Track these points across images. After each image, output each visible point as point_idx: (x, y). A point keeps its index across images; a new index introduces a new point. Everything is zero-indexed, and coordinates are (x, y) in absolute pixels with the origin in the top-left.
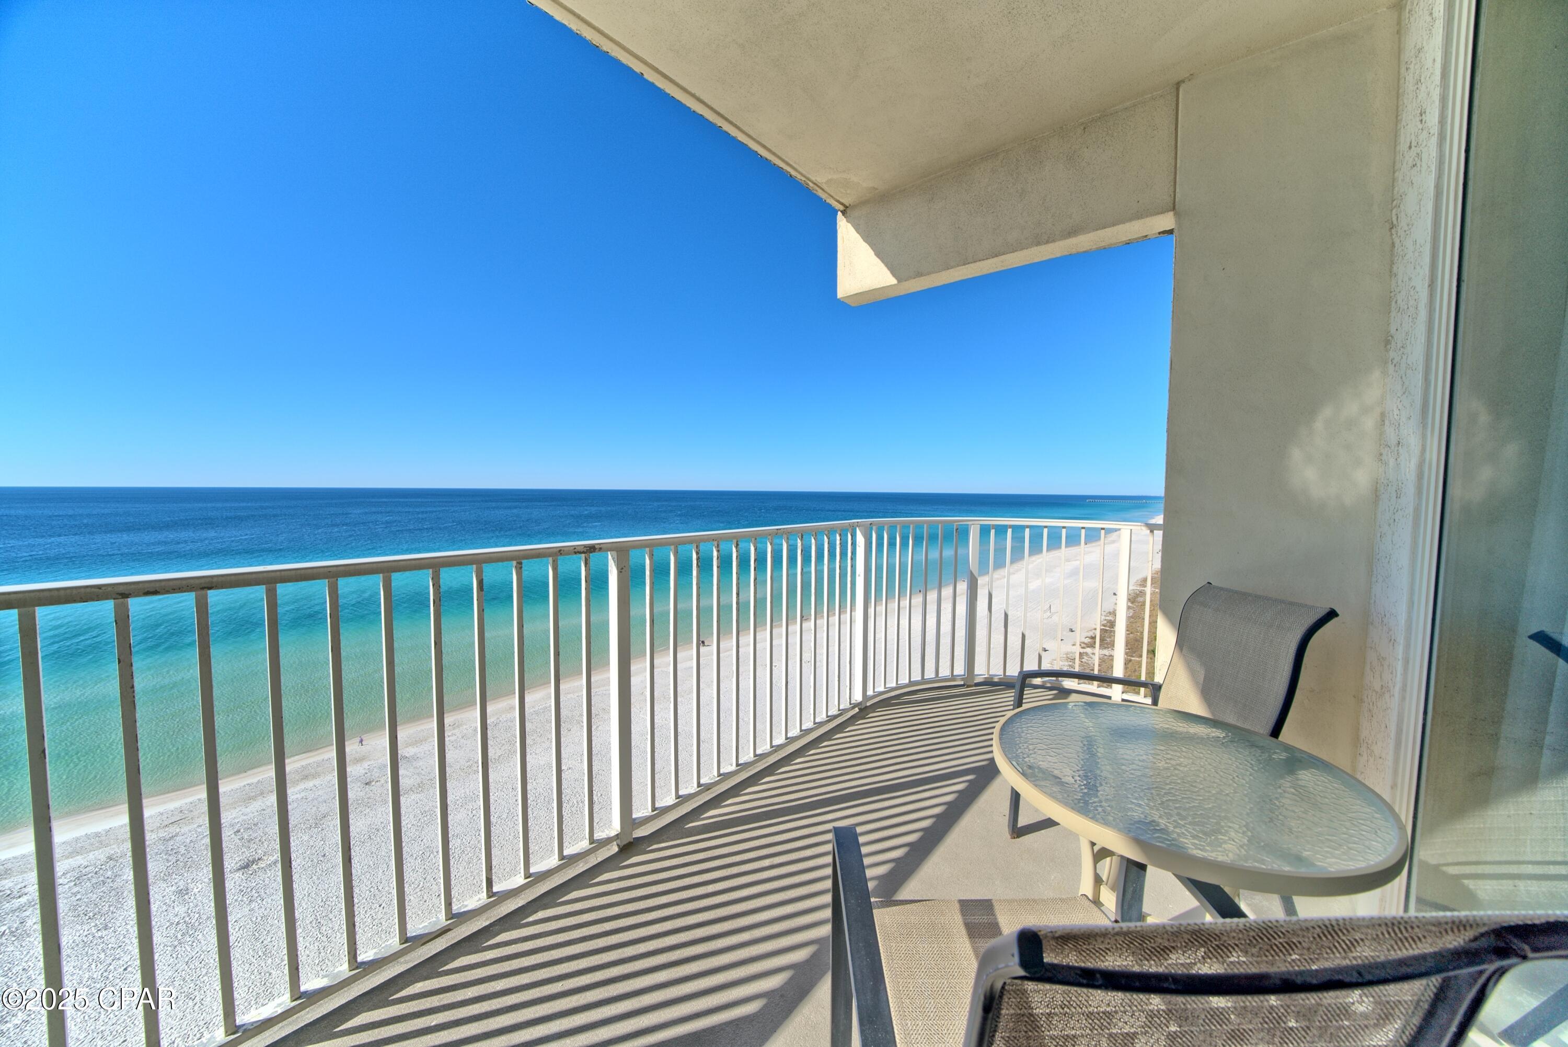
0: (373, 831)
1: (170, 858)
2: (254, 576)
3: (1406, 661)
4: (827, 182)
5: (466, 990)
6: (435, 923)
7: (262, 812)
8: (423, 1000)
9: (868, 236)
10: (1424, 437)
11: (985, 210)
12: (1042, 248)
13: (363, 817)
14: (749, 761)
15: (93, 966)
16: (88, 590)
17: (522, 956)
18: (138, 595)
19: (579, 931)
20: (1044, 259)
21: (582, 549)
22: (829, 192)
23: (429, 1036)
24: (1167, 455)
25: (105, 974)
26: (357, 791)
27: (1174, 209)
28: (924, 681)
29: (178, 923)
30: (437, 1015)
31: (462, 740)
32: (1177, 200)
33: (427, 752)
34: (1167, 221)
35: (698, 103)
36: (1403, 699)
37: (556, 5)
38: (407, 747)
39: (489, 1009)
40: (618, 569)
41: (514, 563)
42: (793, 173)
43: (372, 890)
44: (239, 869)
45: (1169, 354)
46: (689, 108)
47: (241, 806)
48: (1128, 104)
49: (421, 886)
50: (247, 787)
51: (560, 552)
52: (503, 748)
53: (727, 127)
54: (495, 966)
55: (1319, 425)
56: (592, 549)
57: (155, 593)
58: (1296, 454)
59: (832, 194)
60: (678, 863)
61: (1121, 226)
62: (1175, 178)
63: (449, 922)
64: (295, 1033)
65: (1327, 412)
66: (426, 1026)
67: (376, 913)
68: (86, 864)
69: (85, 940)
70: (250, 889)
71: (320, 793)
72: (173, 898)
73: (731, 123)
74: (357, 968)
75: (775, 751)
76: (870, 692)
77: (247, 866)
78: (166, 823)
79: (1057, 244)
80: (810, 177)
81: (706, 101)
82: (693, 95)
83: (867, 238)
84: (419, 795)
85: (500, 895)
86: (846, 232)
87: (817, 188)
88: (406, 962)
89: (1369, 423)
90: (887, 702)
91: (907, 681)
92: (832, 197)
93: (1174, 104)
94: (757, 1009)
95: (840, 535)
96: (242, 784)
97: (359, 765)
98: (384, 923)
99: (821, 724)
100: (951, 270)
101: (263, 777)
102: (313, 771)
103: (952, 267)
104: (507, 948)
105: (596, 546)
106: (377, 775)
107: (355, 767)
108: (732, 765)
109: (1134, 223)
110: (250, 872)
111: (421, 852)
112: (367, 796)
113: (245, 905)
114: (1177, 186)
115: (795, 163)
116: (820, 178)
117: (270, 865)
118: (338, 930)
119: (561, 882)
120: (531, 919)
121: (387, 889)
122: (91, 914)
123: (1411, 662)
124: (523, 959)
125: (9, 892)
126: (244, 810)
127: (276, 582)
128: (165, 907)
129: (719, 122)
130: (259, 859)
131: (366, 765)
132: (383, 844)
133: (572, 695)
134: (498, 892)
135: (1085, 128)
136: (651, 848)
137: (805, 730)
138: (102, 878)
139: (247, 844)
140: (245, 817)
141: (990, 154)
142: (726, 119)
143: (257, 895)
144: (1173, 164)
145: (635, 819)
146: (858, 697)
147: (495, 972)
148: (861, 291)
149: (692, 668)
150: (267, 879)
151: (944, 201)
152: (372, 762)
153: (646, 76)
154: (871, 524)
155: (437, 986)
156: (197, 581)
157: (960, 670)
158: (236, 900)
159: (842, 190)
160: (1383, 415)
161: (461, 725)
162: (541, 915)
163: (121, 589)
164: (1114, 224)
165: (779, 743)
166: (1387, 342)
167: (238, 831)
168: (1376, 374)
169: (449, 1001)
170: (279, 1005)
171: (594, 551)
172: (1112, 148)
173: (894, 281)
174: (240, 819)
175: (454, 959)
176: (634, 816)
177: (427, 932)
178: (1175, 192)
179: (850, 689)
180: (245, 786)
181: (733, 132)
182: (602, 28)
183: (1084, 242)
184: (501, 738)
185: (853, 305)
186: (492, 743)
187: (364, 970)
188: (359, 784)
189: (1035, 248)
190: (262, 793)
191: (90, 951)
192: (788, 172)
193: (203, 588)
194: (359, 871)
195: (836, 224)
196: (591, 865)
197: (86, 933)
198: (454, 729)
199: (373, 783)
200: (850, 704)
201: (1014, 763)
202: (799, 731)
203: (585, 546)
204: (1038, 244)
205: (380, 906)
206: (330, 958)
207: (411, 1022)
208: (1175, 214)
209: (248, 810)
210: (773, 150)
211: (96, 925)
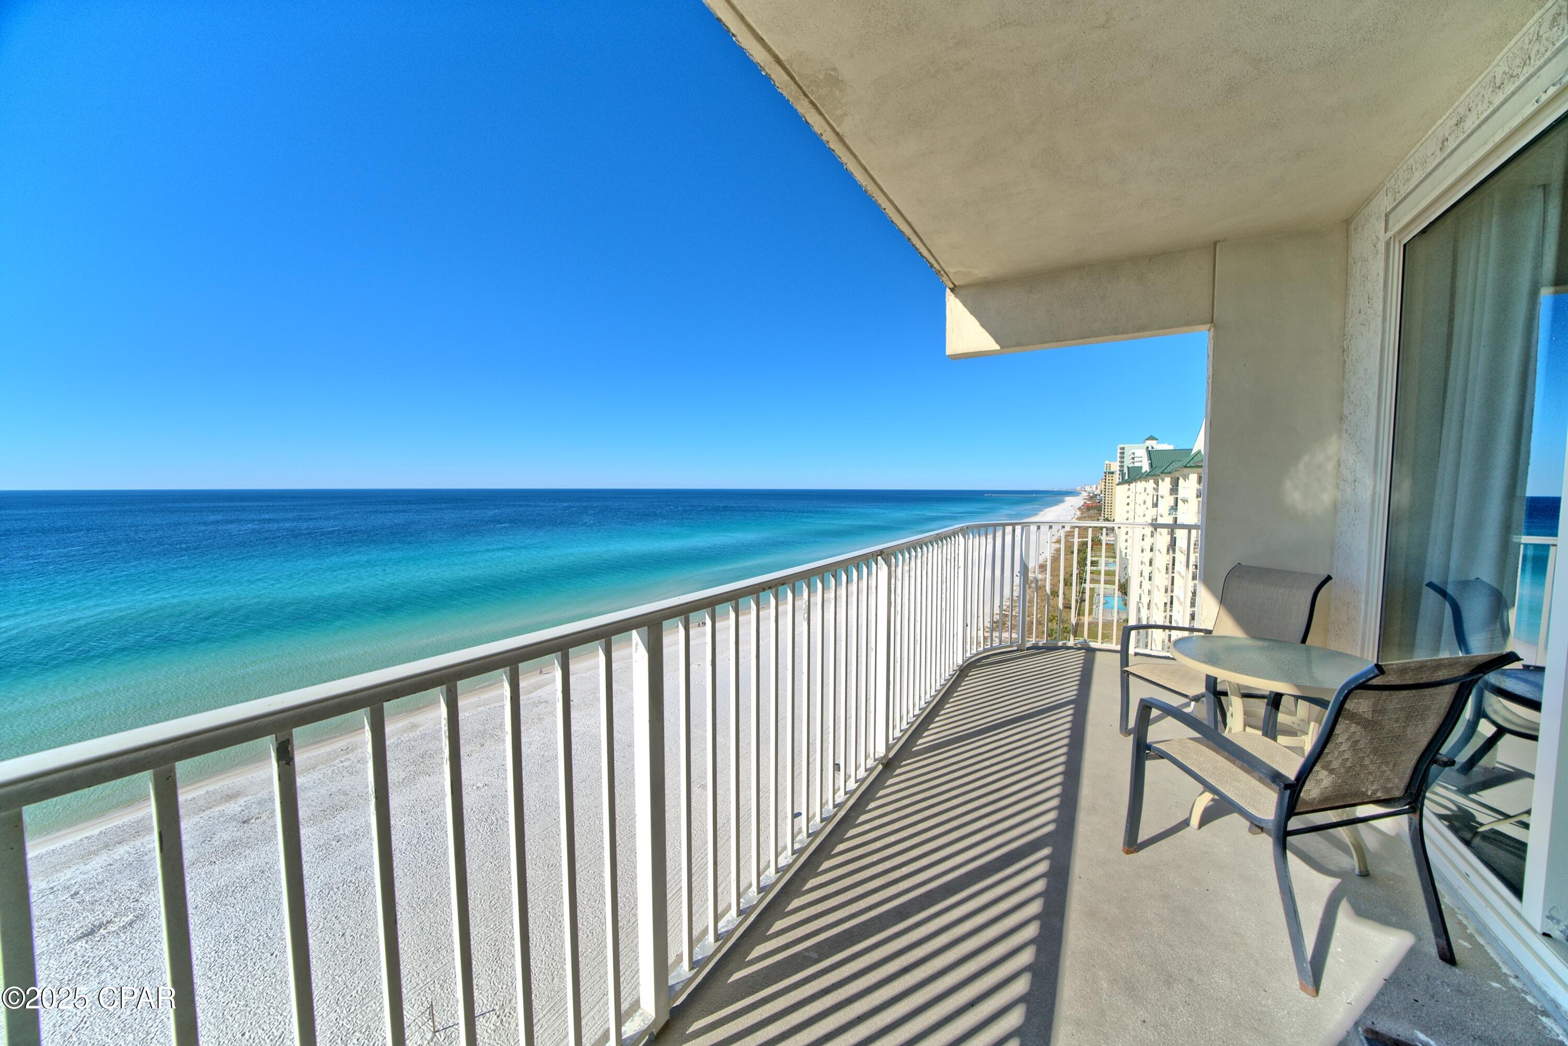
3: (1367, 602)
10: (1375, 480)
11: (1074, 304)
26: (233, 831)
27: (1212, 322)
31: (358, 765)
32: (1215, 317)
33: (317, 781)
36: (1365, 623)
43: (261, 938)
44: (81, 938)
47: (78, 863)
49: (320, 927)
50: (85, 841)
52: (407, 770)
54: (877, 831)
55: (1301, 466)
58: (1288, 484)
61: (1176, 329)
62: (1213, 303)
65: (1306, 458)
67: (268, 963)
70: (97, 959)
77: (92, 932)
83: (974, 312)
84: (310, 829)
86: (954, 307)
89: (1330, 466)
93: (1212, 256)
96: (78, 838)
97: (232, 802)
98: (278, 973)
103: (1045, 343)
106: (257, 811)
107: (228, 804)
110: (98, 939)
111: (318, 891)
112: (246, 836)
113: (92, 978)
114: (1215, 308)
116: (952, 270)
117: (124, 927)
118: (221, 988)
121: (279, 935)
123: (1370, 602)
126: (83, 868)
130: (108, 922)
131: (242, 801)
135: (1150, 260)
136: (903, 764)
139: (90, 907)
140: (84, 876)
143: (108, 964)
144: (1212, 293)
148: (968, 351)
151: (1040, 293)
152: (250, 797)
158: (79, 974)
160: (1339, 462)
161: (356, 749)
162: (873, 805)
164: (1170, 327)
166: (1341, 418)
167: (77, 893)
168: (1334, 438)
172: (1169, 275)
173: (996, 347)
174: (78, 879)
178: (1213, 311)
180: (82, 840)
184: (404, 760)
185: (962, 359)
186: (394, 765)
188: (234, 823)
189: (1114, 337)
194: (243, 920)
195: (945, 299)
198: (347, 753)
199: (253, 821)
205: (272, 955)
206: (213, 1021)
208: (1213, 326)
209: (88, 867)
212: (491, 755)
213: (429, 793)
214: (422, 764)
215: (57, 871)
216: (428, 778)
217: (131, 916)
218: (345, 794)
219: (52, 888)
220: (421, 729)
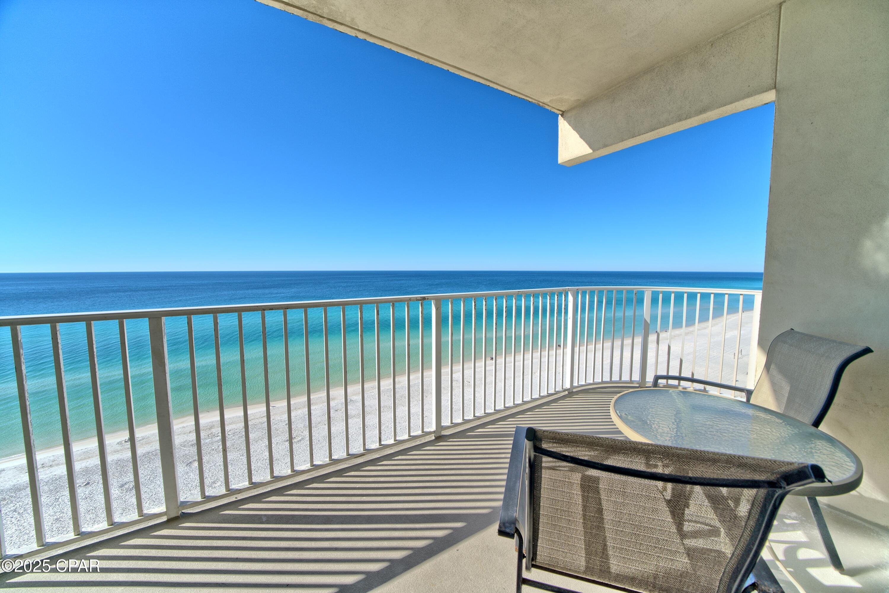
0: (339, 433)
1: (263, 431)
2: (300, 305)
4: (550, 101)
5: (370, 478)
6: (359, 451)
7: (296, 417)
8: (354, 478)
9: (576, 127)
11: (646, 104)
12: (684, 122)
13: (334, 426)
14: (501, 409)
15: (239, 470)
16: (255, 307)
17: (391, 471)
18: (267, 310)
19: (415, 466)
20: (686, 128)
21: (419, 299)
22: (552, 106)
23: (356, 490)
24: (766, 247)
25: (243, 474)
27: (775, 87)
28: (611, 382)
29: (266, 459)
30: (359, 484)
32: (777, 81)
34: (770, 96)
35: (476, 77)
37: (408, 51)
38: (353, 396)
39: (378, 486)
40: (436, 308)
41: (391, 304)
42: (530, 100)
45: (769, 182)
46: (472, 80)
48: (743, 24)
51: (410, 299)
53: (492, 85)
54: (381, 472)
56: (424, 299)
57: (272, 309)
59: (554, 107)
60: (461, 448)
61: (737, 103)
62: (777, 67)
63: (364, 452)
64: (311, 478)
66: (355, 487)
68: (236, 428)
69: (237, 458)
71: (318, 412)
72: (264, 448)
73: (494, 83)
74: (332, 461)
75: (516, 407)
76: (575, 384)
78: (262, 416)
79: (693, 119)
80: (540, 100)
81: (480, 75)
82: (474, 74)
83: (575, 128)
84: (358, 420)
85: (384, 445)
86: (563, 126)
87: (545, 105)
88: (349, 464)
90: (586, 391)
91: (600, 381)
92: (554, 108)
93: (777, 18)
94: (488, 512)
95: (557, 295)
99: (543, 397)
100: (625, 141)
101: (296, 401)
102: (315, 401)
103: (625, 140)
104: (386, 467)
105: (426, 298)
106: (340, 407)
108: (492, 410)
109: (746, 100)
114: (778, 72)
115: (531, 95)
116: (546, 100)
117: (298, 441)
119: (409, 447)
120: (396, 458)
122: (238, 449)
124: (392, 472)
125: (214, 434)
127: (307, 308)
128: (261, 452)
129: (488, 83)
132: (343, 440)
133: (428, 379)
134: (383, 444)
135: (712, 45)
136: (449, 440)
137: (534, 399)
138: (241, 435)
141: (650, 70)
142: (491, 82)
144: (776, 58)
145: (443, 426)
146: (567, 385)
147: (381, 474)
148: (572, 158)
149: (493, 370)
150: (297, 447)
151: (621, 101)
152: (338, 401)
153: (450, 71)
154: (577, 290)
155: (359, 475)
156: (284, 306)
157: (636, 377)
159: (559, 104)
162: (400, 457)
163: (263, 307)
164: (731, 103)
165: (518, 403)
169: (363, 481)
170: (307, 467)
171: (425, 300)
172: (730, 54)
173: (590, 151)
175: (366, 467)
176: (442, 425)
177: (356, 453)
178: (776, 76)
179: (562, 381)
181: (495, 86)
182: (428, 55)
183: (713, 115)
185: (568, 166)
187: (334, 462)
189: (678, 123)
190: (296, 409)
191: (238, 464)
192: (527, 100)
193: (285, 309)
195: (558, 122)
196: (422, 443)
197: (237, 456)
198: (373, 389)
199: (339, 411)
200: (562, 389)
201: (618, 412)
202: (530, 399)
203: (421, 297)
204: (680, 120)
207: (349, 484)
208: (776, 90)
210: (518, 91)
211: (240, 454)
212: (430, 403)
213: (403, 415)
214: (401, 401)
215: (283, 414)
216: (403, 408)
217: (300, 438)
218: (371, 407)
219: (281, 420)
220: (402, 384)
